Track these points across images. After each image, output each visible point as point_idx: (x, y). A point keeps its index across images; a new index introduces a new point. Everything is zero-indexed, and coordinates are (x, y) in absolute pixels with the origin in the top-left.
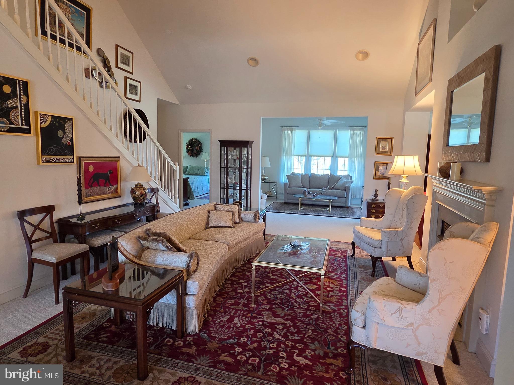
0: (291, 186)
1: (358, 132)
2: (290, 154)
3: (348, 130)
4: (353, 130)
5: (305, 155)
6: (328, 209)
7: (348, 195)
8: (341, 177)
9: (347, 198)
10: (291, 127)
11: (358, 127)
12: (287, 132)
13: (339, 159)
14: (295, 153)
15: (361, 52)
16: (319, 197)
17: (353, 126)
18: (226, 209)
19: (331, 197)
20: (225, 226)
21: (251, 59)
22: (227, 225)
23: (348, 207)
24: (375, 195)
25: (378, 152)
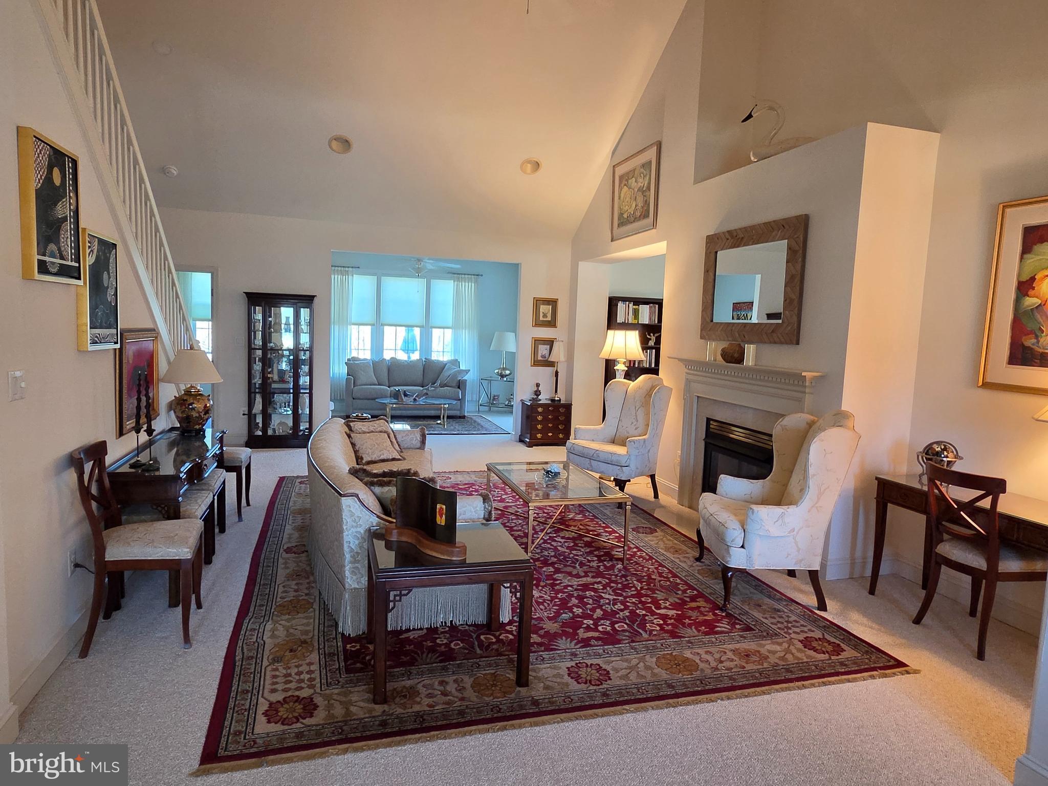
0: (359, 382)
1: (467, 284)
2: (345, 322)
3: (450, 279)
4: (458, 280)
5: (372, 323)
6: (439, 422)
7: (464, 395)
8: (446, 364)
9: (461, 401)
10: (344, 267)
11: (466, 276)
12: (336, 276)
13: (434, 330)
14: (353, 320)
15: (529, 162)
16: (421, 401)
17: (458, 274)
18: (372, 429)
19: (442, 400)
20: (391, 458)
21: (337, 139)
22: (394, 457)
23: (464, 417)
24: (536, 391)
25: (538, 324)
